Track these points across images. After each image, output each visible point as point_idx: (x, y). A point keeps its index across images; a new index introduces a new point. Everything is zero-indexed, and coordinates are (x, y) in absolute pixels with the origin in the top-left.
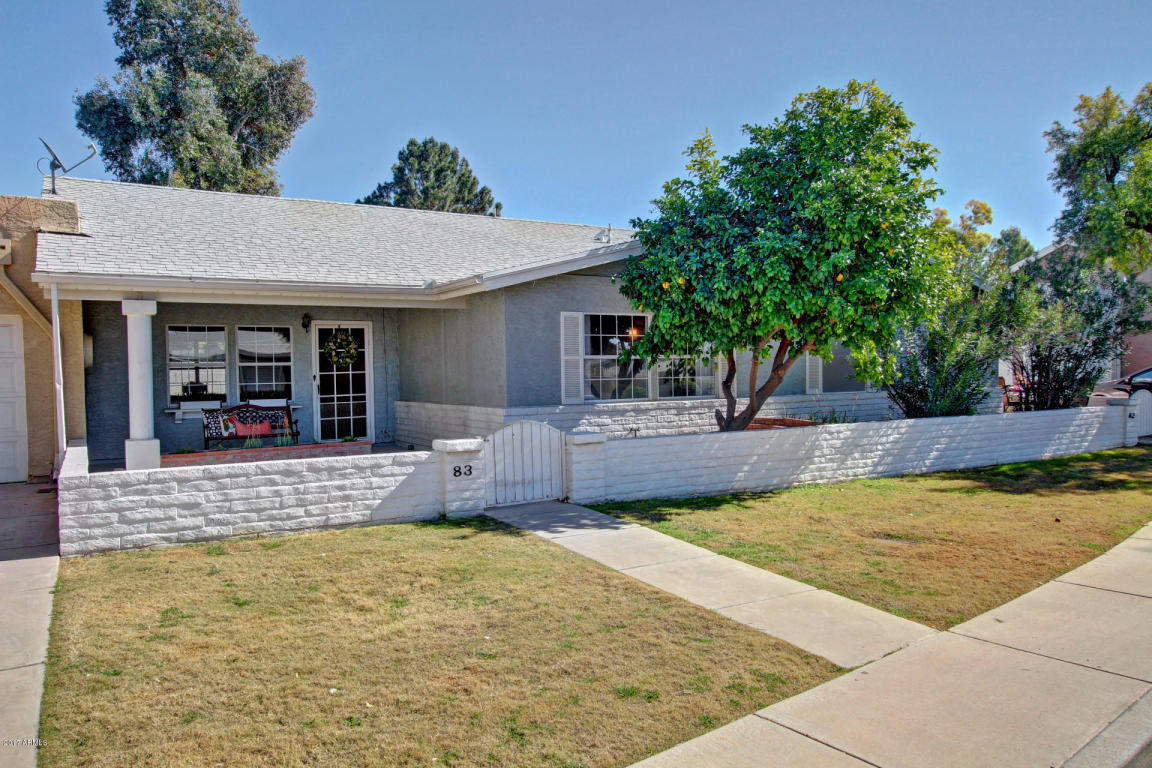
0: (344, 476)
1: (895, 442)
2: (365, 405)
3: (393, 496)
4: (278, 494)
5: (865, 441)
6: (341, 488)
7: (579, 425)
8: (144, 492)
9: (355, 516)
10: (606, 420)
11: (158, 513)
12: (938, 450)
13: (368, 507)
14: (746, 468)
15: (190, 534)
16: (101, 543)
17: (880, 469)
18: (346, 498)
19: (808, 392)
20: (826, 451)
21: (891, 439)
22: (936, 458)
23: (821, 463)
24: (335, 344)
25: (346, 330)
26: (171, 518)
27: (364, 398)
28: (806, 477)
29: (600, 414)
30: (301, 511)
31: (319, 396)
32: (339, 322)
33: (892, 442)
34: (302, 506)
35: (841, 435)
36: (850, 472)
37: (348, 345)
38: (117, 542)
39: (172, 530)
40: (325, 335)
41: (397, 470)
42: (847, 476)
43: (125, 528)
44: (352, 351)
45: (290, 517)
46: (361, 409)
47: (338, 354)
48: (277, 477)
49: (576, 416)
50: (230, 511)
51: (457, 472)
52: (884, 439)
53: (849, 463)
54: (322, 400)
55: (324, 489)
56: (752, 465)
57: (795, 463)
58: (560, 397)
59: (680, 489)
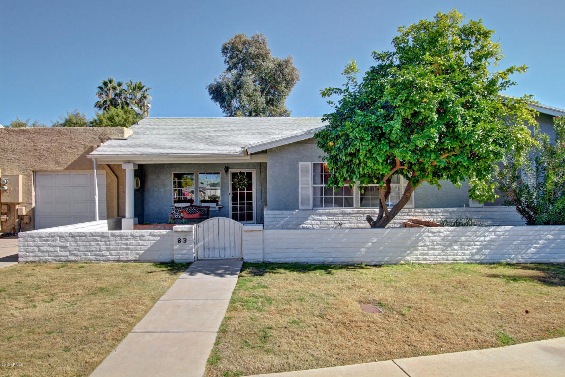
0: (127, 239)
1: (492, 240)
2: (252, 206)
3: (149, 250)
4: (98, 245)
5: (464, 238)
6: (125, 244)
8: (47, 240)
9: (131, 257)
10: (324, 218)
11: (52, 249)
12: (535, 248)
13: (137, 254)
14: (363, 250)
15: (64, 259)
16: (32, 259)
17: (477, 257)
18: (128, 249)
19: (470, 206)
20: (427, 243)
21: (488, 238)
22: (534, 254)
23: (424, 250)
24: (238, 179)
25: (244, 173)
26: (57, 252)
27: (251, 203)
28: (411, 258)
29: (320, 214)
30: (108, 253)
31: (232, 202)
32: (240, 170)
33: (489, 240)
34: (108, 251)
35: (442, 234)
36: (450, 258)
37: (244, 180)
38: (37, 259)
39: (57, 256)
40: (234, 175)
41: (151, 238)
42: (447, 260)
43: (40, 254)
44: (246, 182)
45: (103, 255)
46: (250, 208)
47: (239, 184)
48: (98, 238)
49: (307, 215)
50: (79, 251)
51: (179, 241)
52: (482, 238)
53: (449, 251)
54: (233, 204)
55: (118, 245)
57: (402, 250)
58: (298, 205)
59: (314, 259)
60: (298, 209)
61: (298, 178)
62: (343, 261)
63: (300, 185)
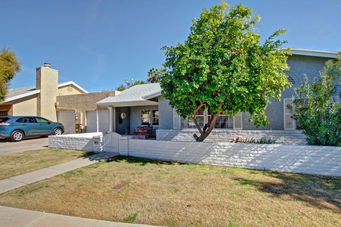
0: (79, 141)
1: (264, 154)
3: (86, 146)
4: (70, 142)
5: (241, 151)
6: (78, 143)
7: (177, 135)
8: (55, 139)
9: (80, 149)
10: (186, 134)
11: (57, 143)
12: (301, 162)
13: (82, 147)
14: (177, 154)
15: (60, 147)
16: (51, 146)
17: (252, 165)
18: (79, 145)
20: (216, 153)
21: (260, 152)
22: (300, 166)
23: (214, 157)
26: (58, 144)
28: (206, 161)
29: (184, 132)
30: (73, 146)
33: (261, 154)
34: (73, 145)
35: (226, 147)
36: (231, 163)
38: (53, 147)
39: (58, 146)
41: (87, 140)
42: (230, 165)
43: (54, 145)
45: (71, 147)
48: (70, 139)
49: (177, 133)
50: (64, 144)
51: (95, 142)
52: (256, 152)
53: (231, 159)
55: (76, 143)
56: (180, 153)
57: (200, 155)
58: (173, 127)
60: (173, 129)
61: (173, 112)
62: (166, 159)
63: (174, 116)
